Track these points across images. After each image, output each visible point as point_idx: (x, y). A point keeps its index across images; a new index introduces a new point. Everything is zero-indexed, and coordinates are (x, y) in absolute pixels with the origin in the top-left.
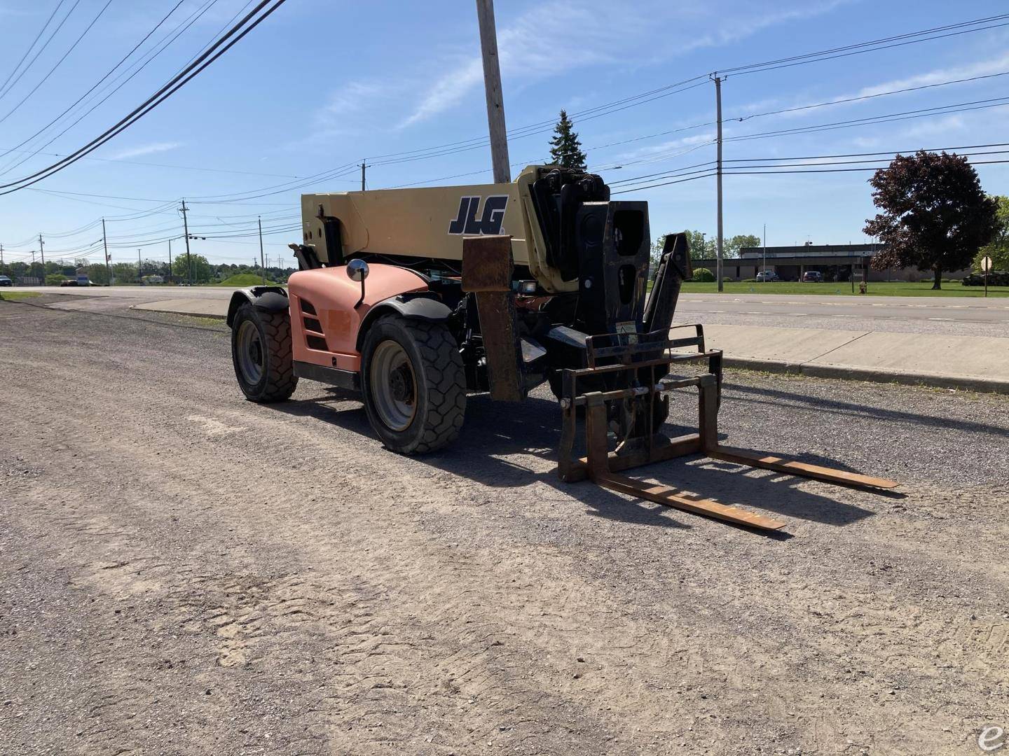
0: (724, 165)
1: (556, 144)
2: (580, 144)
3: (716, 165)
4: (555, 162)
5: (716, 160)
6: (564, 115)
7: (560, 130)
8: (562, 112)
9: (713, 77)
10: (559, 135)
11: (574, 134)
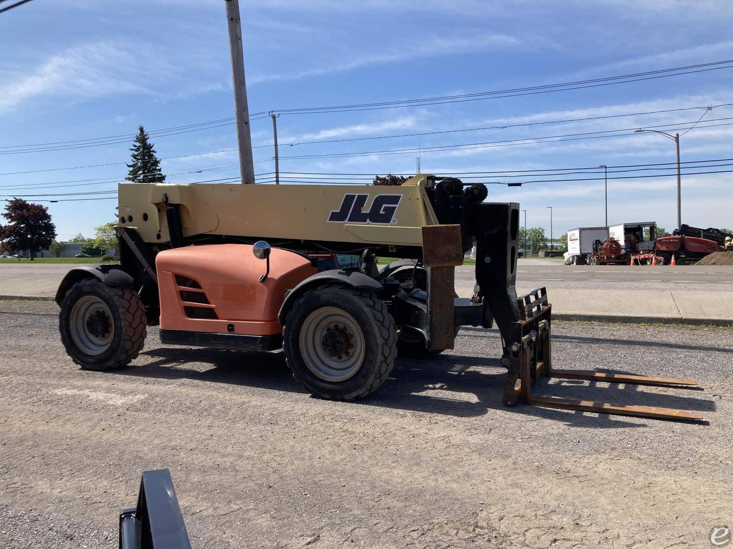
0: (280, 175)
1: (136, 151)
2: (155, 152)
3: (274, 175)
4: (135, 164)
5: (275, 172)
6: (142, 130)
7: (138, 140)
8: (140, 127)
9: (271, 114)
10: (138, 144)
11: (150, 144)
